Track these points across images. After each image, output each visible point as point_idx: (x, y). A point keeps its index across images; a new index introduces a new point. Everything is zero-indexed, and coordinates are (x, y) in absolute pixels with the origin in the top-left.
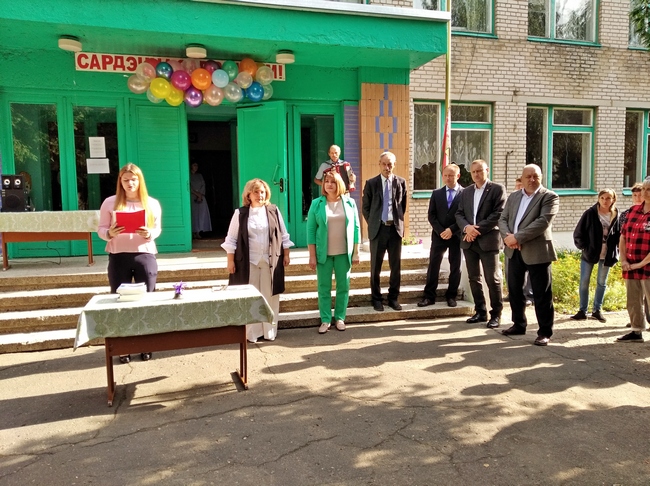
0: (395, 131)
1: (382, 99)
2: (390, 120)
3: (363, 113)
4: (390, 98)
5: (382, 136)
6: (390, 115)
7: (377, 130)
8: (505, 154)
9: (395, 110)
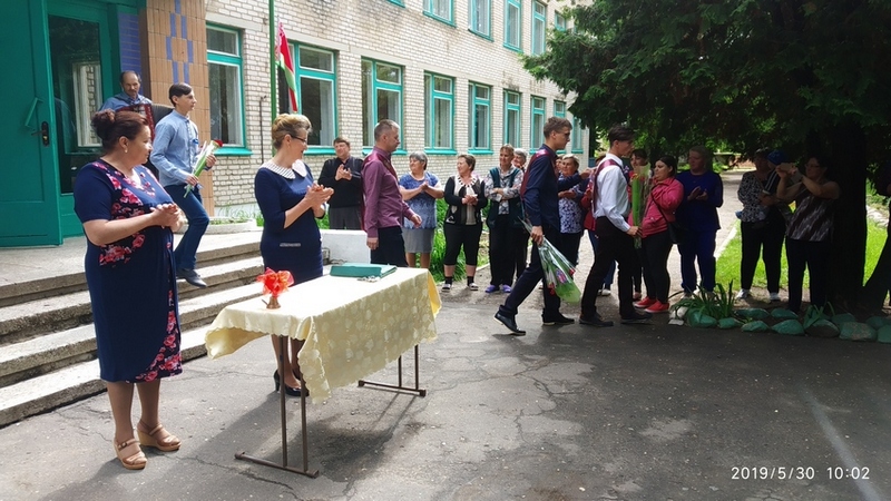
0: (191, 60)
1: (173, 11)
2: (183, 42)
3: (150, 28)
4: (183, 14)
5: (175, 65)
6: (184, 35)
7: (169, 57)
8: (259, 99)
9: (189, 30)
